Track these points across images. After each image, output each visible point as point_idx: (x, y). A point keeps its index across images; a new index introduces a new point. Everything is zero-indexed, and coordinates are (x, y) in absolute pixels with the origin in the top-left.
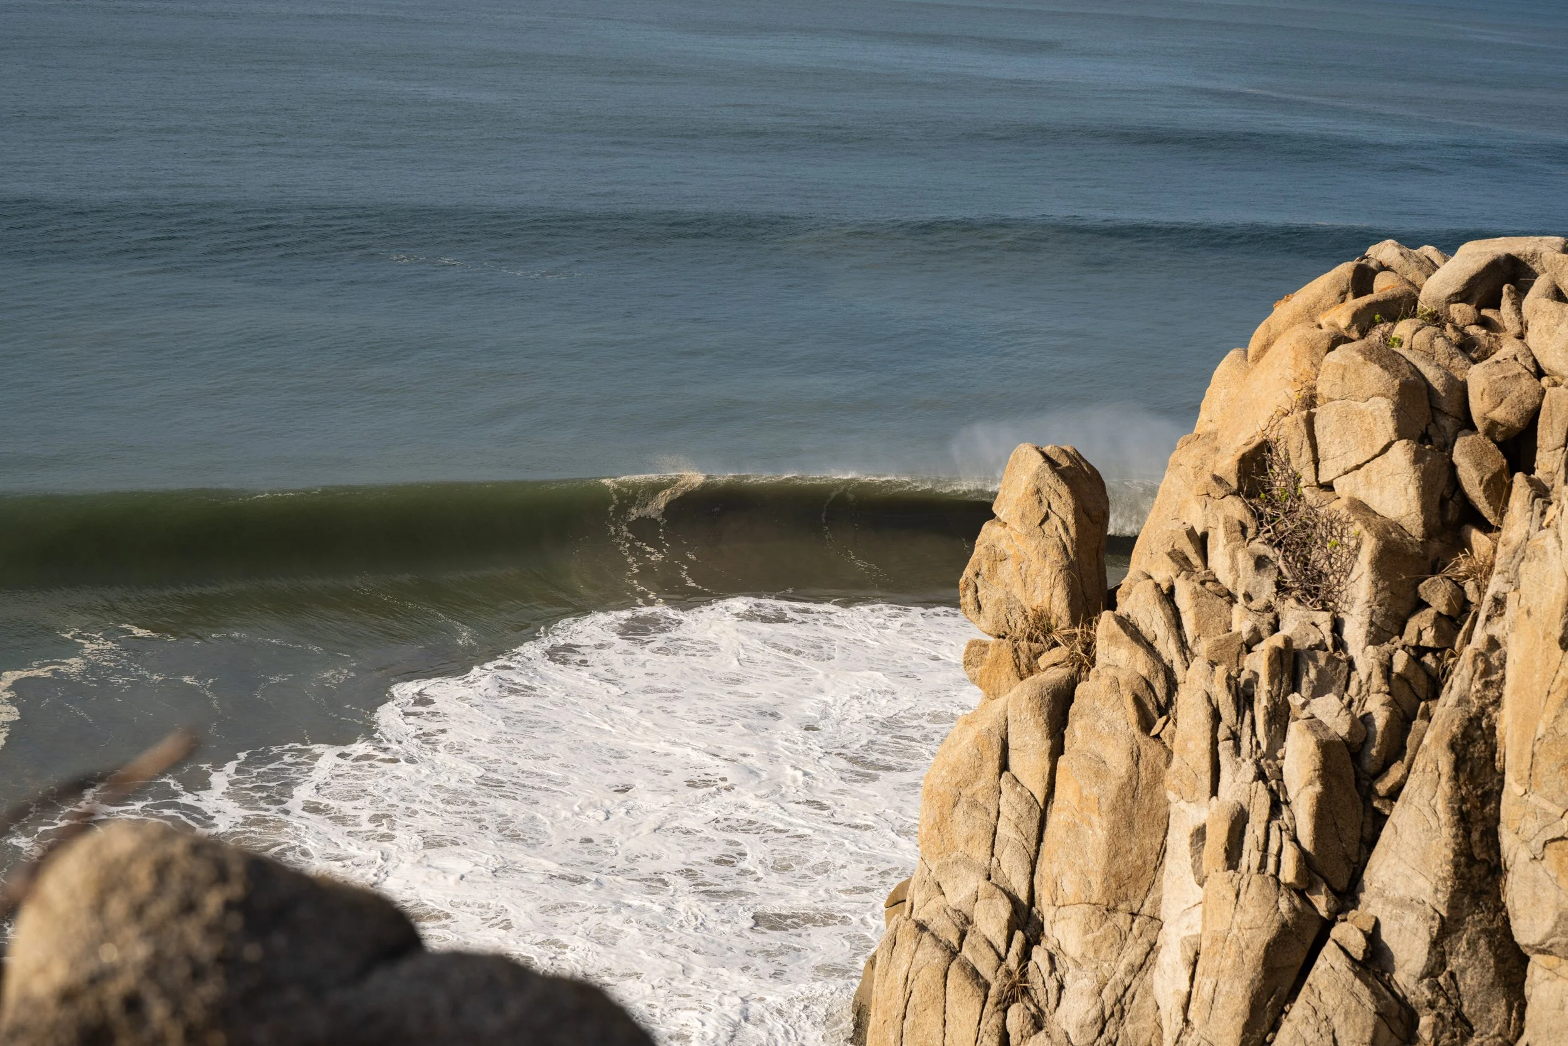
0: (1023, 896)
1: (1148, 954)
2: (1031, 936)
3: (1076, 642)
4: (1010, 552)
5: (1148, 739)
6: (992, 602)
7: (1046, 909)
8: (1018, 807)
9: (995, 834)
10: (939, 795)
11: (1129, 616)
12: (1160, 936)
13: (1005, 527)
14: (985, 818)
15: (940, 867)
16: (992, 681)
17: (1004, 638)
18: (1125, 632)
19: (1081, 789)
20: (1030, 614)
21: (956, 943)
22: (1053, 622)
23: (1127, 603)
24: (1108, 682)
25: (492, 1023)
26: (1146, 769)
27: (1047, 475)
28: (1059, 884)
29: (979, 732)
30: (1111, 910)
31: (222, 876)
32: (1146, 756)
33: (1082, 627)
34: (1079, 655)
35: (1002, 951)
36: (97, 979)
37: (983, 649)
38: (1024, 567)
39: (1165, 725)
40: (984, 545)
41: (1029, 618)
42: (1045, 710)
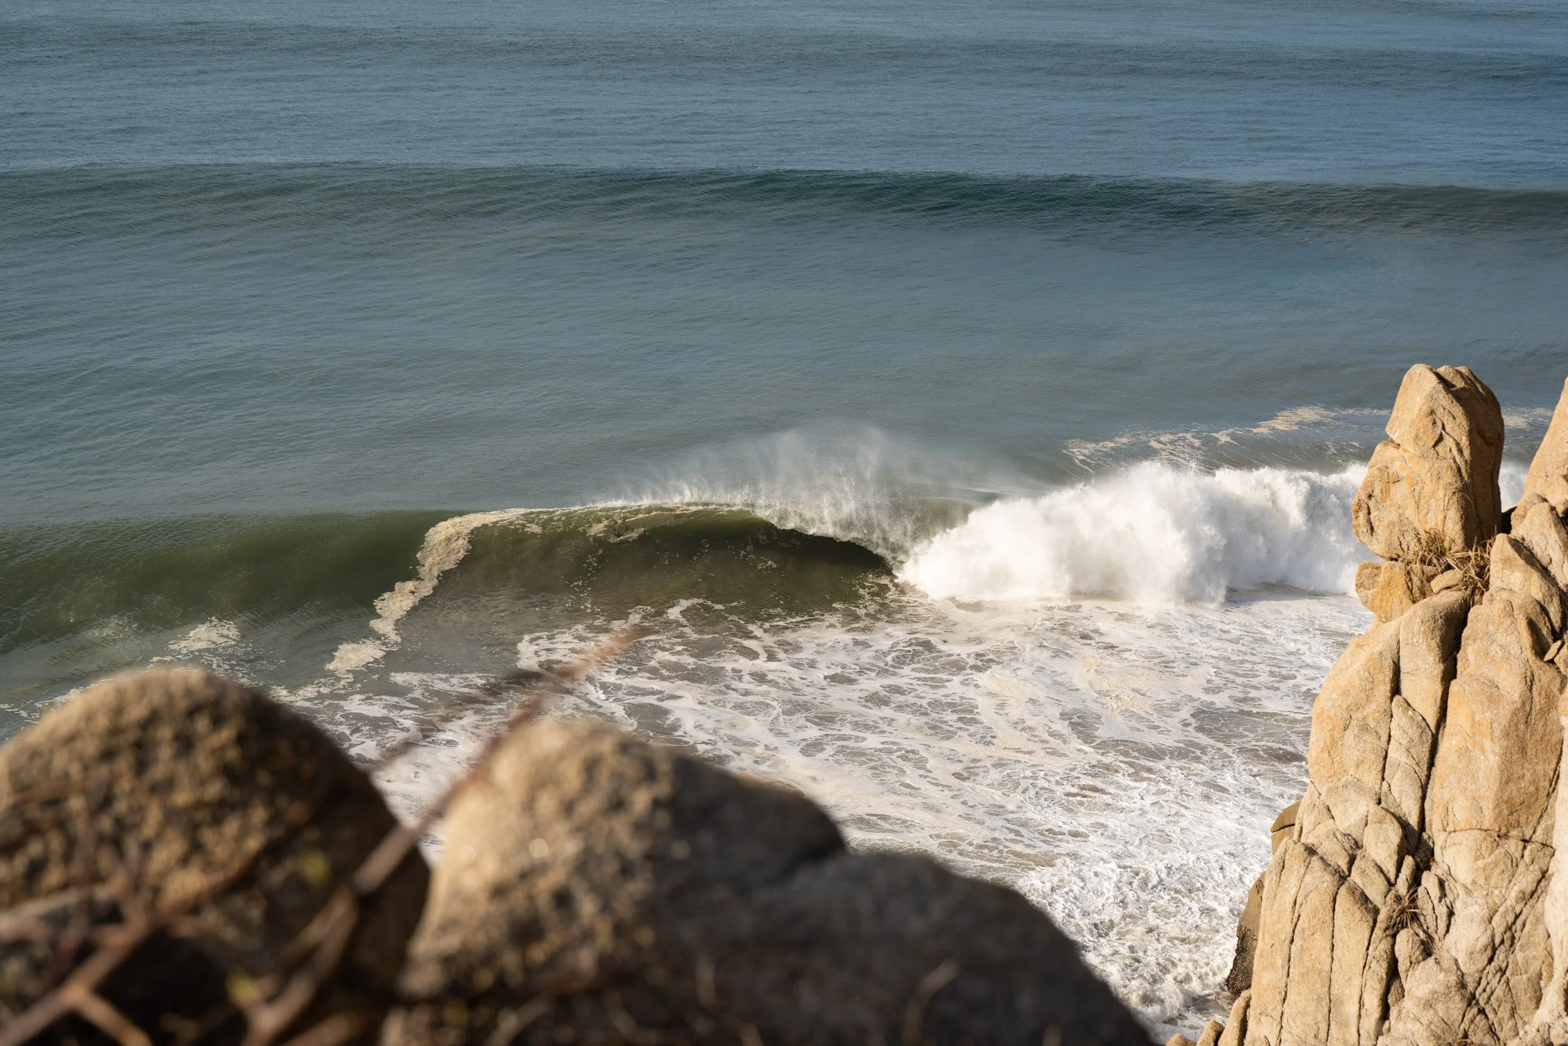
0: (1413, 821)
1: (1539, 881)
2: (1421, 861)
3: (1470, 565)
4: (1403, 474)
5: (1542, 664)
6: (1385, 524)
7: (1436, 834)
8: (1410, 731)
9: (1385, 758)
10: (1330, 718)
11: (1523, 539)
12: (1552, 864)
13: (1398, 449)
14: (1376, 742)
15: (1330, 790)
16: (1384, 604)
17: (1396, 560)
18: (1520, 555)
19: (1473, 714)
20: (1424, 536)
21: (1344, 867)
22: (1446, 545)
23: (1522, 526)
24: (1502, 606)
25: (917, 925)
26: (1540, 694)
27: (1441, 396)
28: (1450, 810)
29: (1371, 655)
30: (1503, 836)
31: (650, 774)
32: (1540, 681)
33: (1476, 550)
34: (1473, 578)
35: (1392, 876)
36: (527, 875)
37: (1376, 571)
38: (1417, 489)
39: (1559, 650)
40: (1377, 467)
41: (1422, 541)
42: (1438, 633)
